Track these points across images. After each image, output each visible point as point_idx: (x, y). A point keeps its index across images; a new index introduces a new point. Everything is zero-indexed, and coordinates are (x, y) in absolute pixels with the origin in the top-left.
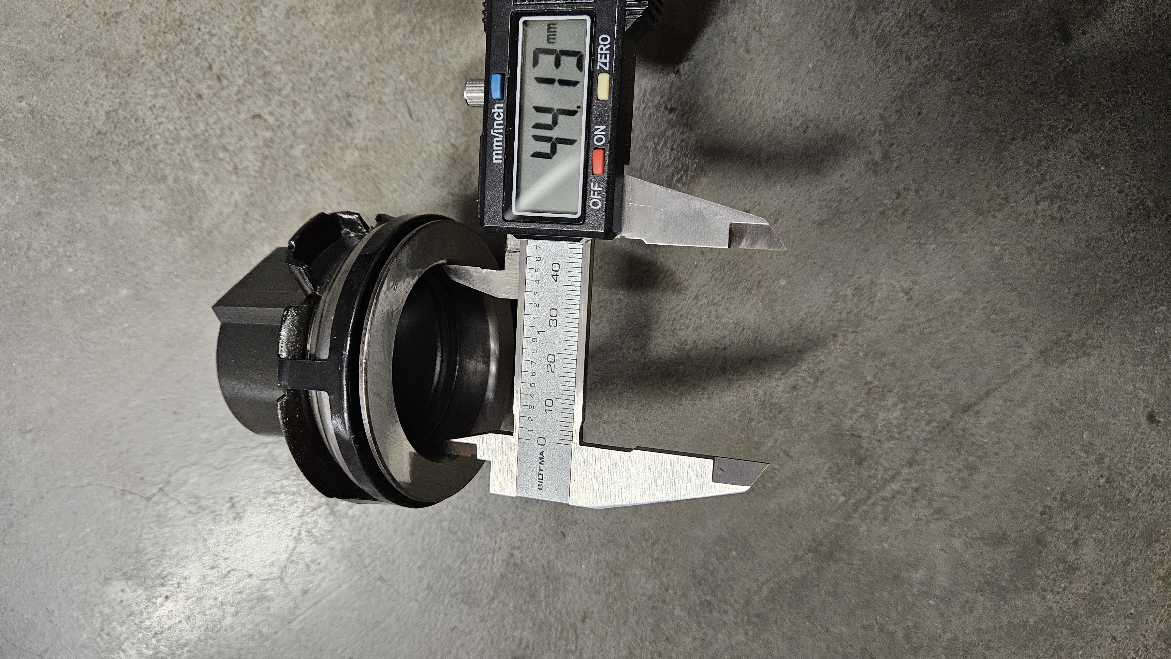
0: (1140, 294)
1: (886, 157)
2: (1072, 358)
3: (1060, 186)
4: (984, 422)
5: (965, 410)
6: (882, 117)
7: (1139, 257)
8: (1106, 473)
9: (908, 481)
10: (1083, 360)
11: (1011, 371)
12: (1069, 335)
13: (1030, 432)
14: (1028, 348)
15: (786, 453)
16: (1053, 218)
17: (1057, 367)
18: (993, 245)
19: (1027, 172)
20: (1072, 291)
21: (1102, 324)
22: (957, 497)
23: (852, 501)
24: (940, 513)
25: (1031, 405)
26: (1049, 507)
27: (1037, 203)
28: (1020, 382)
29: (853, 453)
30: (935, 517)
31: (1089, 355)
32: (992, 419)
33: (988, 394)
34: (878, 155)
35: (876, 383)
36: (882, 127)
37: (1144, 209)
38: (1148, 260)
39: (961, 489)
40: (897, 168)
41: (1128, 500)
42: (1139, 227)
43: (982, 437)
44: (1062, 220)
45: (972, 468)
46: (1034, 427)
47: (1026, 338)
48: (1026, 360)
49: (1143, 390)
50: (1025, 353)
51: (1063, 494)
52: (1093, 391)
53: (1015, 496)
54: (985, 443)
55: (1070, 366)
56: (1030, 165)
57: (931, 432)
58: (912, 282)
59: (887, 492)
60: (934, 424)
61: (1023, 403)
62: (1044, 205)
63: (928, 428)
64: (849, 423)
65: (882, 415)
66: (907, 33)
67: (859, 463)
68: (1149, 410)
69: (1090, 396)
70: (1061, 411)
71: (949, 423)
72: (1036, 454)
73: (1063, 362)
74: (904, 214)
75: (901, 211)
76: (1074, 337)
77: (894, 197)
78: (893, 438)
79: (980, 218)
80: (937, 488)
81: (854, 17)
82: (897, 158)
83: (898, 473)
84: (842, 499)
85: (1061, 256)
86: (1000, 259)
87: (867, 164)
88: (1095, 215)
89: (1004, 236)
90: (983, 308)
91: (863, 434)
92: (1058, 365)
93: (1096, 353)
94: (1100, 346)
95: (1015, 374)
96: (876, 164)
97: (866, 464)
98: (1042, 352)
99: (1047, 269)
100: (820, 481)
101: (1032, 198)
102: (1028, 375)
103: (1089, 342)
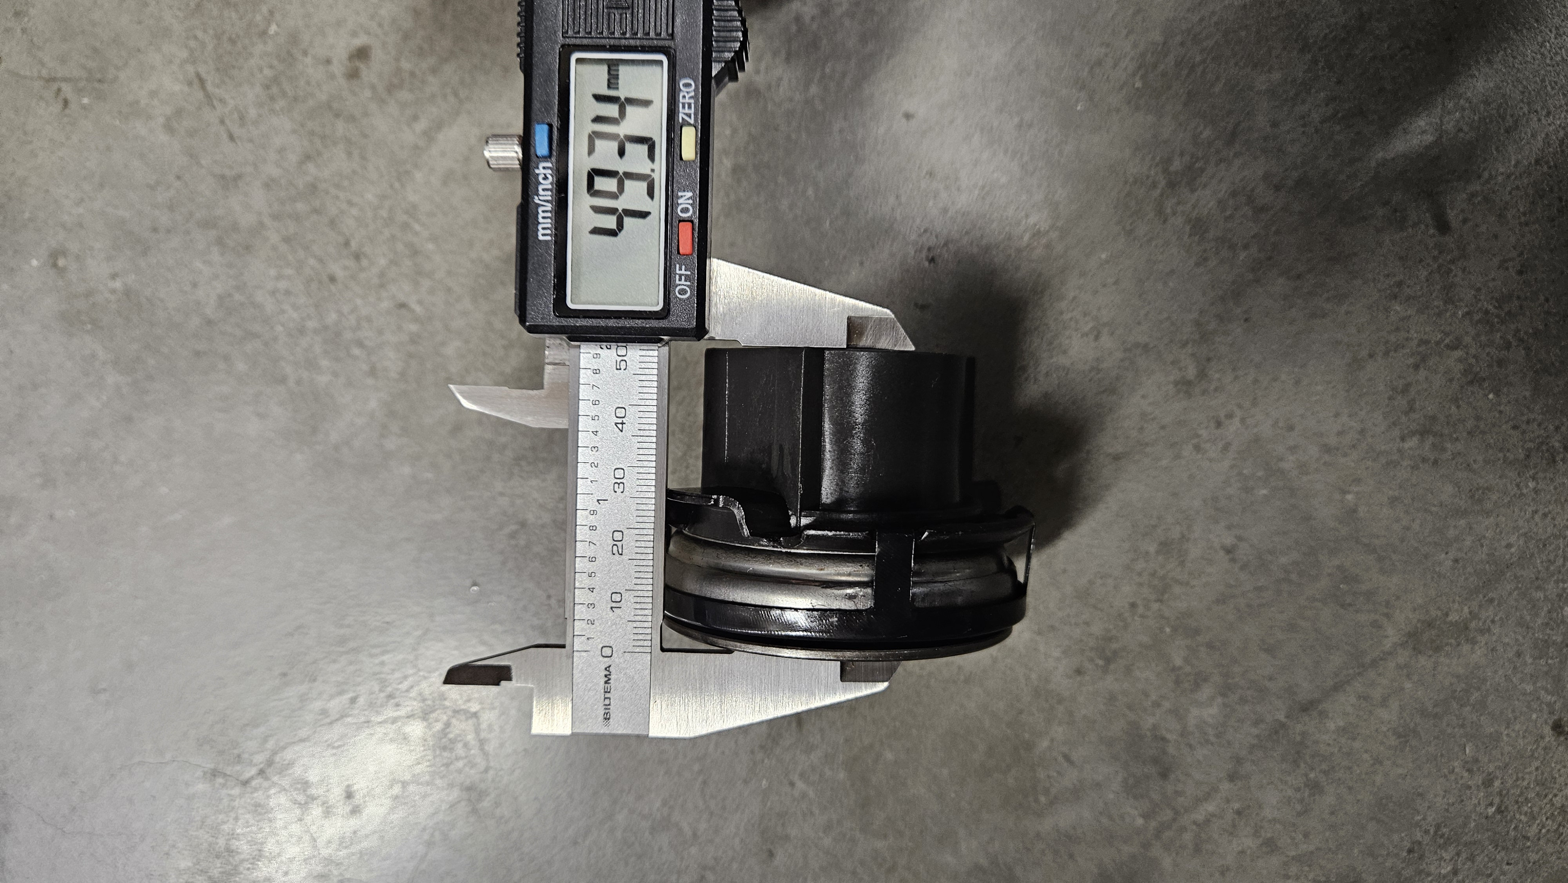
0: (1542, 562)
1: (1202, 374)
2: (1451, 645)
3: (1434, 418)
4: (1332, 726)
5: (1306, 708)
6: (1198, 324)
7: (1540, 513)
8: (1497, 800)
9: (1228, 801)
10: (1466, 648)
11: (1368, 659)
12: (1447, 615)
13: (1393, 741)
14: (1390, 631)
15: (1067, 758)
16: (1424, 460)
17: (1430, 656)
18: (1344, 492)
19: (1390, 398)
20: (1451, 555)
21: (1491, 600)
22: (1294, 825)
23: (1153, 824)
24: (1270, 846)
25: (1394, 705)
26: (1420, 843)
27: (1403, 439)
28: (1380, 675)
29: (1155, 761)
30: (1264, 849)
31: (1473, 642)
32: (1341, 724)
33: (1336, 688)
34: (1191, 372)
35: (1188, 669)
36: (1197, 337)
37: (1548, 450)
38: (1553, 519)
39: (1299, 814)
40: (1216, 390)
41: (1527, 838)
42: (1541, 475)
43: (1329, 745)
44: (1435, 462)
45: (1315, 788)
46: (1399, 736)
47: (1387, 616)
48: (1388, 645)
49: (1546, 690)
50: (1387, 637)
51: (1438, 827)
52: (1479, 689)
53: (1372, 826)
54: (1332, 754)
55: (1447, 655)
56: (1394, 389)
57: (1258, 736)
58: (1236, 537)
59: (1199, 815)
60: (1263, 726)
61: (1384, 702)
62: (1412, 443)
63: (1255, 731)
64: (1151, 720)
65: (1195, 712)
66: (1231, 217)
67: (1164, 775)
68: (1556, 717)
69: (1475, 696)
70: (1436, 716)
71: (1283, 725)
72: (1400, 771)
73: (1437, 649)
74: (1226, 448)
75: (1220, 445)
76: (1453, 617)
77: (1212, 425)
78: (1207, 741)
79: (1327, 457)
80: (1268, 813)
81: (1162, 195)
82: (1217, 376)
83: (1215, 789)
84: (1140, 821)
85: (1434, 509)
86: (1355, 511)
87: (1176, 383)
88: (1480, 458)
89: (1358, 481)
90: (1329, 575)
91: (1169, 736)
92: (1431, 652)
93: (1482, 639)
94: (1489, 630)
95: (1374, 663)
96: (1189, 383)
97: (1172, 777)
98: (1410, 635)
99: (1416, 526)
100: (1111, 796)
101: (1396, 432)
102: (1391, 665)
103: (1473, 625)
